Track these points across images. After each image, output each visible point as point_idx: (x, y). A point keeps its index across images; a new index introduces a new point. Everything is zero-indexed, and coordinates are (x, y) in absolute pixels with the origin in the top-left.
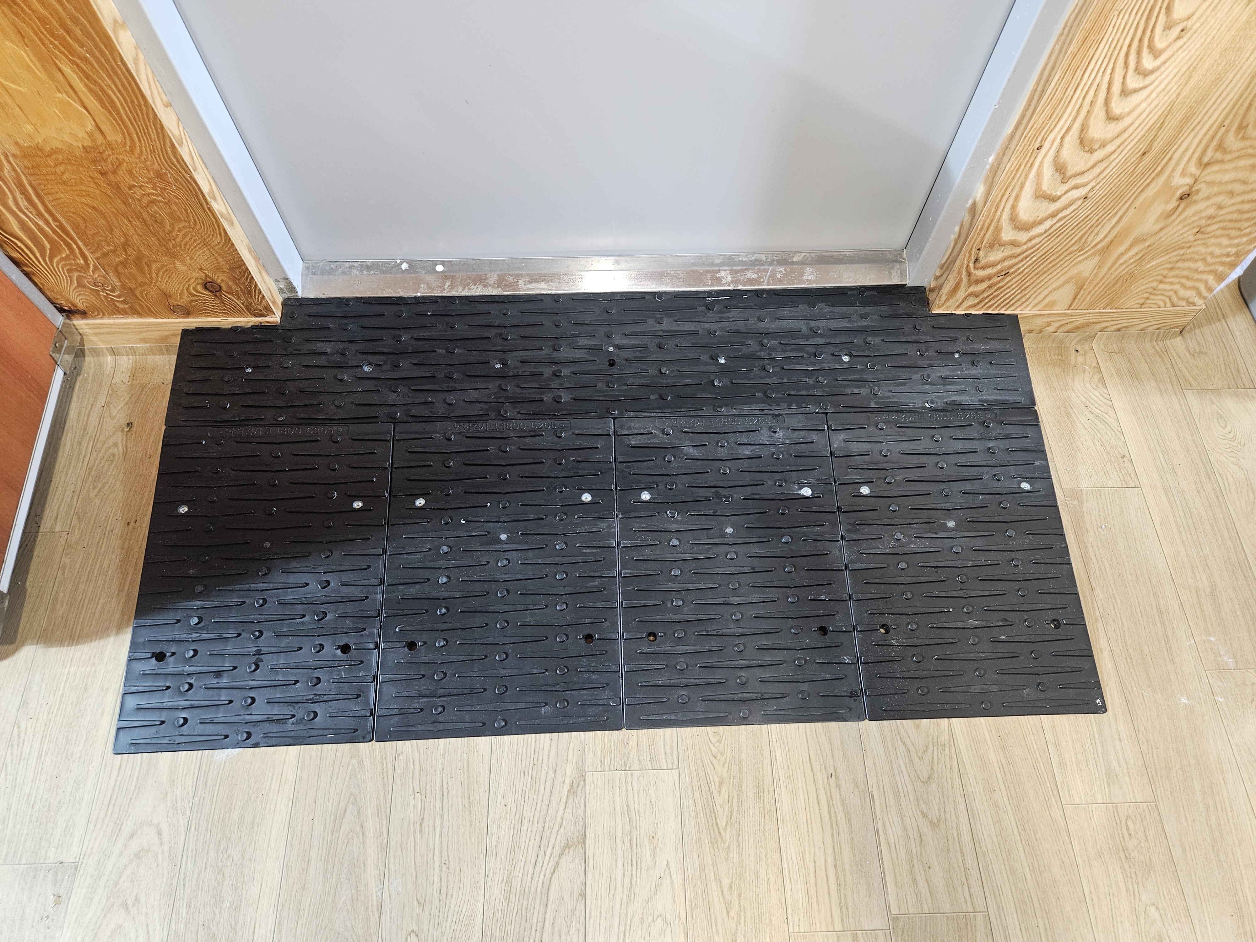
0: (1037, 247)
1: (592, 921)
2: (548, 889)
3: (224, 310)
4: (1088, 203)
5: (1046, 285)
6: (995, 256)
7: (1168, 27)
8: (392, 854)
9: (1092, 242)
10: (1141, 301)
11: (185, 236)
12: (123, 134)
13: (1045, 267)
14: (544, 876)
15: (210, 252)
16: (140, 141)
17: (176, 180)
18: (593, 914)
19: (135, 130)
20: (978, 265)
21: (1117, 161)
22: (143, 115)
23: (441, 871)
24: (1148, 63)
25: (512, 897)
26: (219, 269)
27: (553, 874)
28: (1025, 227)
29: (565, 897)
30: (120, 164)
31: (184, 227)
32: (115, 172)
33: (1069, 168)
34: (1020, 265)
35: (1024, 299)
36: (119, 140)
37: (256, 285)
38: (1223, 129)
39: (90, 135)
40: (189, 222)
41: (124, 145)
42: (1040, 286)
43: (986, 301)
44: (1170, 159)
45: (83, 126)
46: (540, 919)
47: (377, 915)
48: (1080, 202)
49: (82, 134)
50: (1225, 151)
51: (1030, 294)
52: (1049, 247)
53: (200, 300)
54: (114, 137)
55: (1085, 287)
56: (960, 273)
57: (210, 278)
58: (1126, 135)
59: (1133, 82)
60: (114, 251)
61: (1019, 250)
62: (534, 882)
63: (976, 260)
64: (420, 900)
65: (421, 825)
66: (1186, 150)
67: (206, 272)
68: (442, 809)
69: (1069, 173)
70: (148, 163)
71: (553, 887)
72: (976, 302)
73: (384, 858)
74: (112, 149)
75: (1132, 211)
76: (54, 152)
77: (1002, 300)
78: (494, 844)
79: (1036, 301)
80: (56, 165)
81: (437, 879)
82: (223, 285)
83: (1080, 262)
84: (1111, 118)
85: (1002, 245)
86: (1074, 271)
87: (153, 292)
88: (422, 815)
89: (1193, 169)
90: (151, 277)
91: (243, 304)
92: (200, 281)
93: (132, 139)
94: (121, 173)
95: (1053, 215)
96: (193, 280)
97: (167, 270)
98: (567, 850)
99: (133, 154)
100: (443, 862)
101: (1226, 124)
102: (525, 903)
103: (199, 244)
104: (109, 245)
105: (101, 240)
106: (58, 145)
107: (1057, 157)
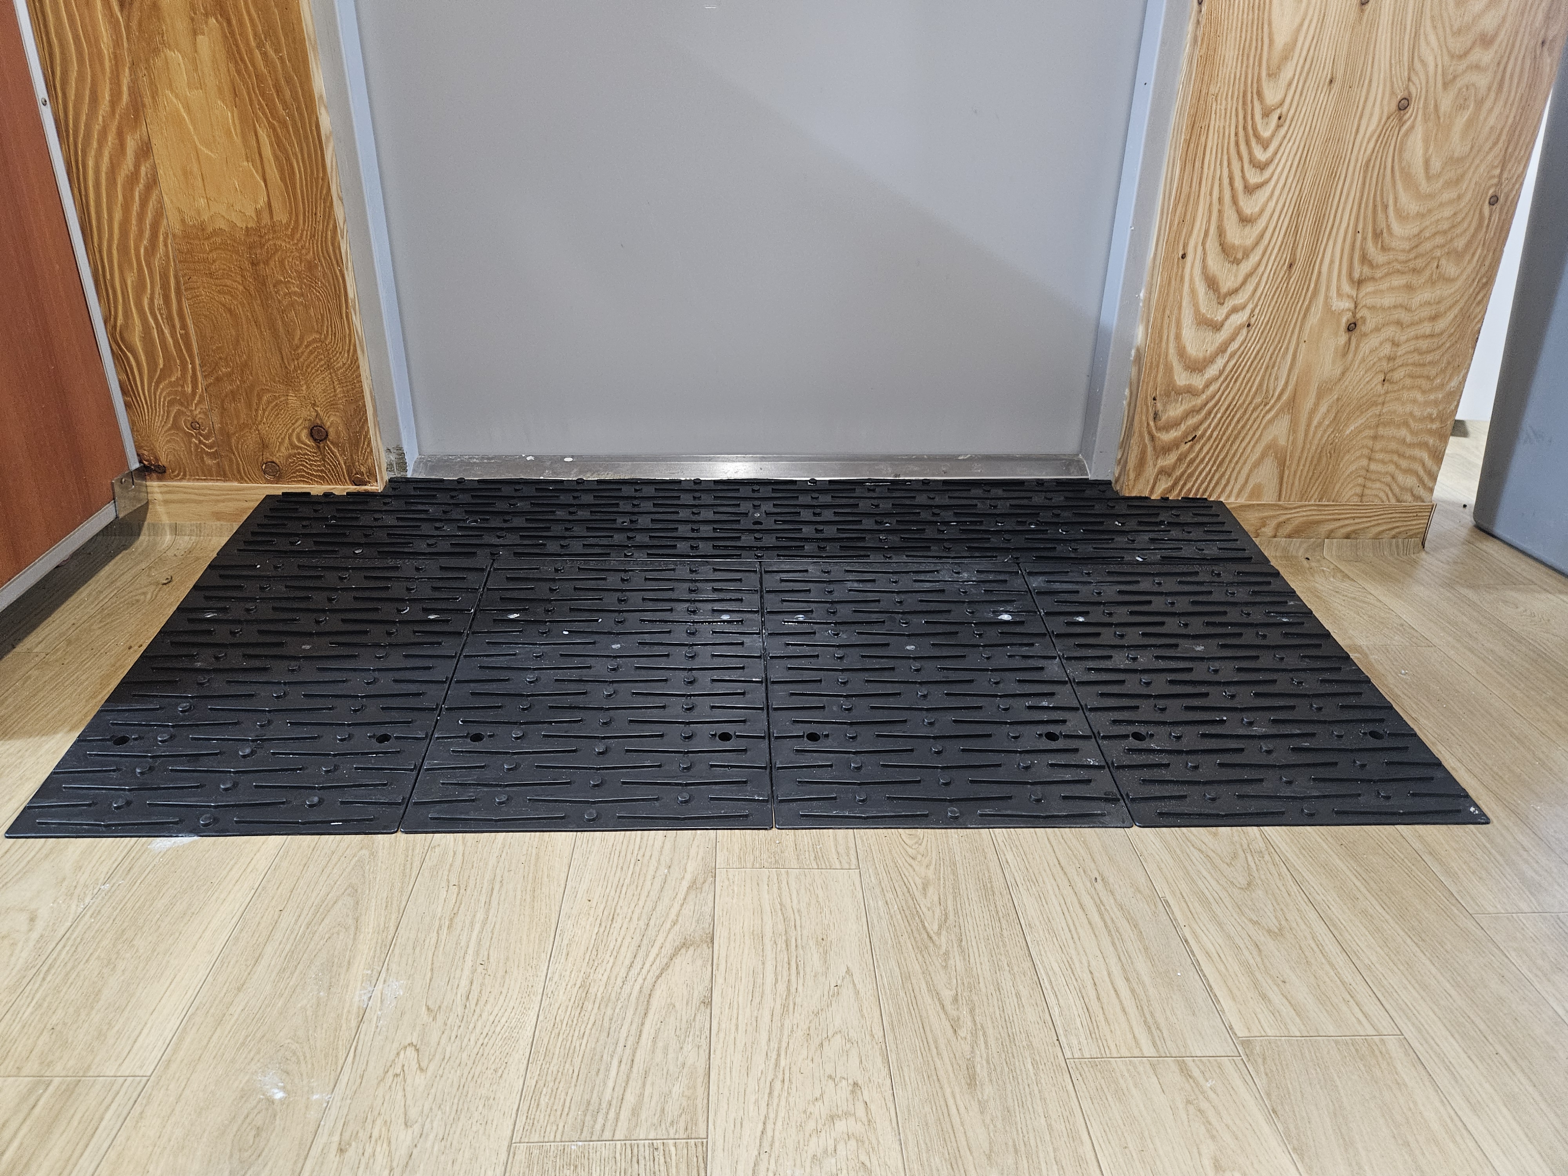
0: (1217, 397)
1: (722, 1035)
2: (650, 995)
3: (322, 471)
4: (1255, 332)
5: (1243, 458)
6: (1175, 411)
7: (1266, 114)
8: (397, 951)
9: (1274, 391)
10: (1358, 490)
11: (311, 352)
12: (291, 214)
13: (1234, 428)
14: (644, 980)
15: (331, 378)
16: (304, 224)
17: (324, 274)
18: (723, 1026)
19: (304, 208)
20: (1161, 423)
21: (1266, 275)
22: (317, 191)
23: (474, 971)
24: (1261, 156)
25: (589, 1005)
26: (332, 405)
27: (658, 977)
28: (1196, 367)
29: (677, 1005)
30: (277, 251)
31: (314, 341)
32: (266, 263)
33: (1221, 284)
34: (1205, 425)
35: (1224, 482)
36: (284, 222)
37: (367, 432)
38: (1359, 235)
39: (258, 212)
40: (321, 334)
41: (287, 229)
42: (1236, 459)
43: (1181, 483)
44: (1320, 272)
45: (256, 202)
46: (633, 1032)
47: (354, 1024)
48: (1245, 331)
49: (250, 212)
50: (1371, 265)
51: (1228, 473)
52: (1230, 398)
53: (299, 454)
54: (281, 216)
55: (1288, 463)
56: (1141, 436)
57: (321, 419)
58: (1265, 241)
59: (1254, 178)
60: (229, 375)
61: (1199, 401)
62: (627, 988)
63: (1156, 416)
64: (431, 1007)
65: (451, 920)
66: (1332, 262)
67: (318, 409)
68: (488, 903)
69: (1224, 290)
70: (304, 251)
71: (657, 993)
72: (1170, 484)
73: (383, 956)
74: (275, 232)
75: (1303, 346)
76: (216, 233)
77: (1199, 481)
78: (565, 942)
79: (1238, 487)
80: (211, 251)
81: (464, 983)
82: (332, 432)
83: (1271, 421)
84: (1245, 220)
85: (1178, 393)
86: (1267, 438)
87: (251, 440)
88: (456, 909)
89: (1347, 288)
90: (256, 416)
91: (345, 463)
92: (307, 424)
93: (297, 221)
94: (272, 263)
95: (1222, 349)
96: (300, 422)
97: (276, 405)
98: (683, 951)
99: (293, 240)
100: (479, 962)
101: (1360, 229)
102: (609, 1012)
103: (322, 366)
104: (227, 366)
105: (221, 358)
106: (222, 224)
107: (1204, 267)
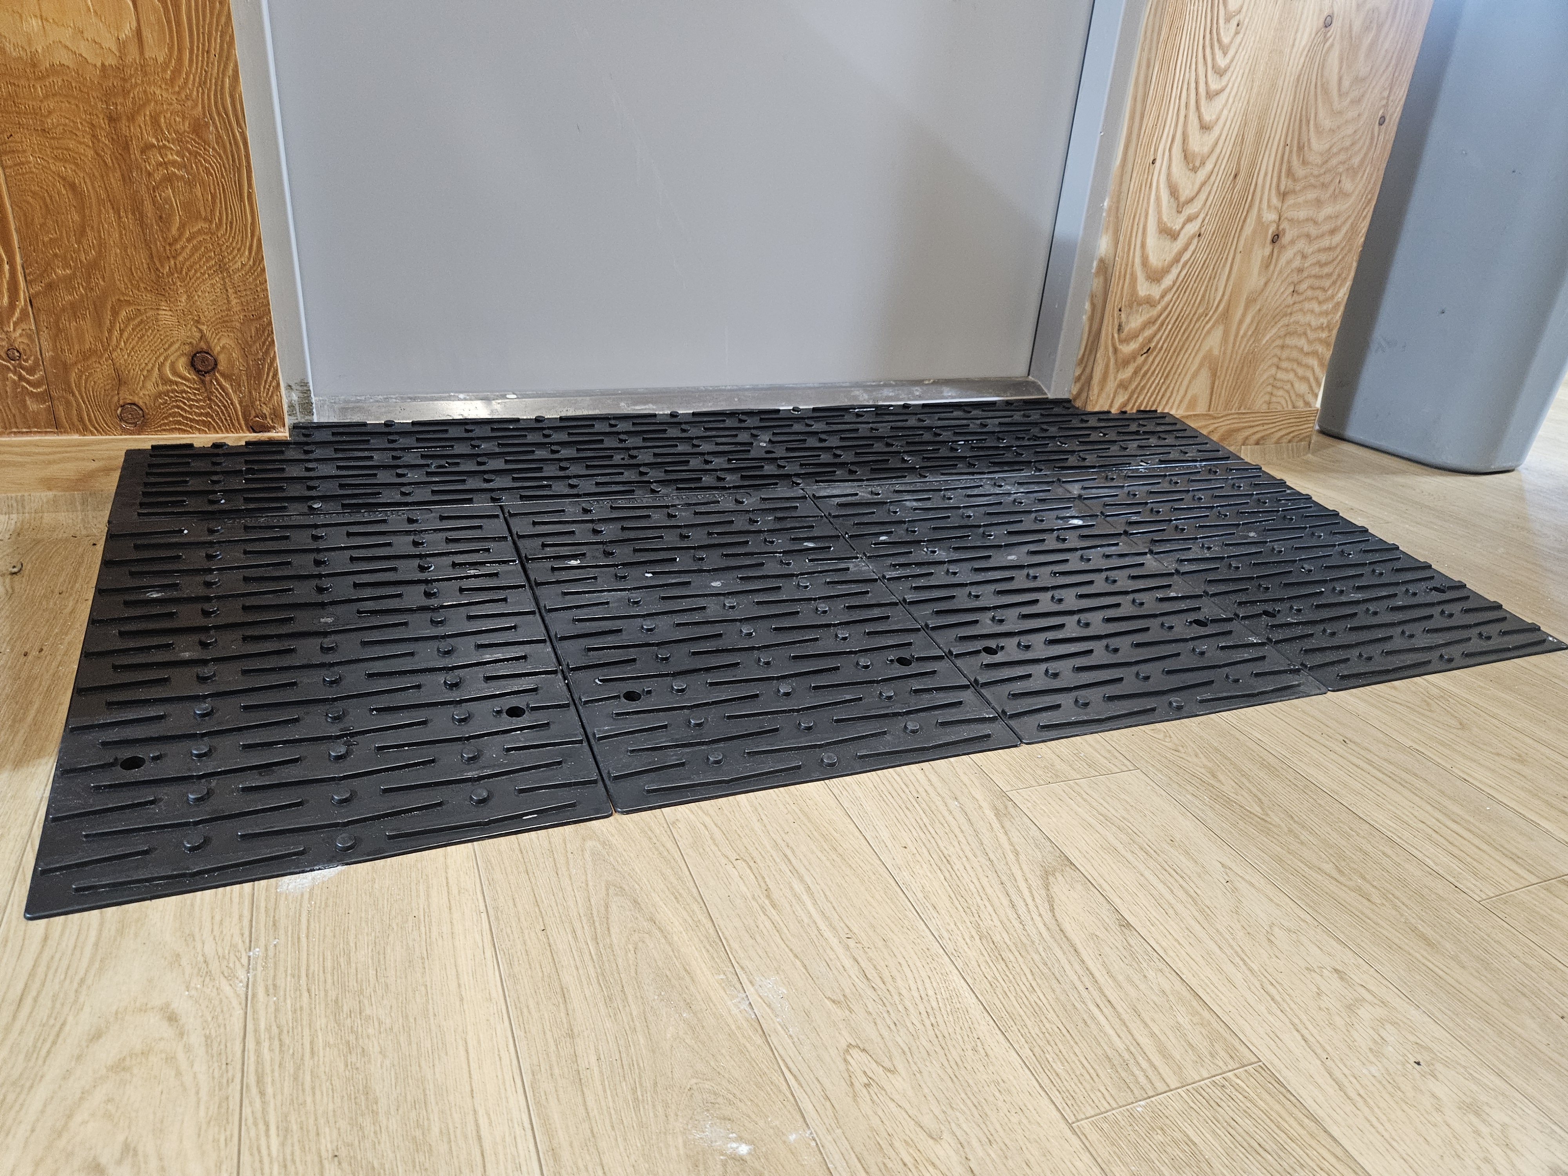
0: (1169, 308)
1: (1171, 953)
2: (1062, 931)
3: (207, 415)
4: (1204, 241)
5: (1185, 370)
6: (1135, 322)
7: (1228, 20)
8: (736, 945)
9: (1214, 300)
10: (1267, 398)
11: (196, 249)
12: (171, 49)
13: (1180, 340)
14: (1040, 915)
15: (225, 284)
16: (190, 66)
17: (219, 137)
18: (1164, 944)
19: (192, 42)
20: (1123, 335)
21: (1216, 185)
22: (211, 18)
23: (847, 948)
24: (1222, 62)
25: (1006, 955)
26: (224, 323)
27: (1052, 910)
28: (1155, 277)
29: (1098, 933)
30: (148, 101)
31: (200, 232)
32: (132, 118)
33: (1181, 190)
34: (1158, 337)
35: (1168, 394)
36: (161, 60)
37: (274, 359)
38: (1288, 148)
39: (122, 45)
40: (211, 222)
41: (164, 71)
42: (1179, 371)
43: (1135, 396)
44: (1256, 184)
45: (119, 28)
46: (1081, 972)
47: (759, 1041)
48: (1195, 241)
49: (110, 43)
50: (1294, 178)
51: (1172, 385)
52: (1181, 305)
53: (174, 391)
54: (156, 52)
55: (1218, 374)
56: (1106, 348)
57: (207, 343)
58: (1218, 150)
59: (1214, 86)
60: (67, 280)
61: (1155, 312)
62: (1030, 927)
63: (1120, 329)
64: (834, 997)
65: (768, 897)
66: (1266, 174)
67: (204, 328)
68: (794, 871)
69: (1182, 199)
70: (189, 103)
71: (1067, 927)
72: (1126, 397)
73: (723, 954)
74: (145, 74)
75: (1238, 256)
76: (53, 71)
77: (1149, 394)
78: (920, 895)
79: (1179, 398)
80: (46, 97)
81: (848, 963)
82: (222, 359)
83: (1209, 332)
84: (1205, 127)
85: (1140, 304)
86: (1205, 348)
87: (101, 372)
88: (763, 884)
89: (1275, 201)
90: (109, 339)
91: (240, 403)
92: (187, 348)
93: (180, 59)
94: (140, 119)
95: (1177, 260)
96: (177, 346)
97: (142, 322)
98: (1051, 879)
99: (173, 87)
100: (844, 937)
101: (1288, 142)
102: (1036, 957)
103: (210, 268)
104: (66, 266)
105: (56, 255)
106: (63, 57)
107: (1169, 175)
